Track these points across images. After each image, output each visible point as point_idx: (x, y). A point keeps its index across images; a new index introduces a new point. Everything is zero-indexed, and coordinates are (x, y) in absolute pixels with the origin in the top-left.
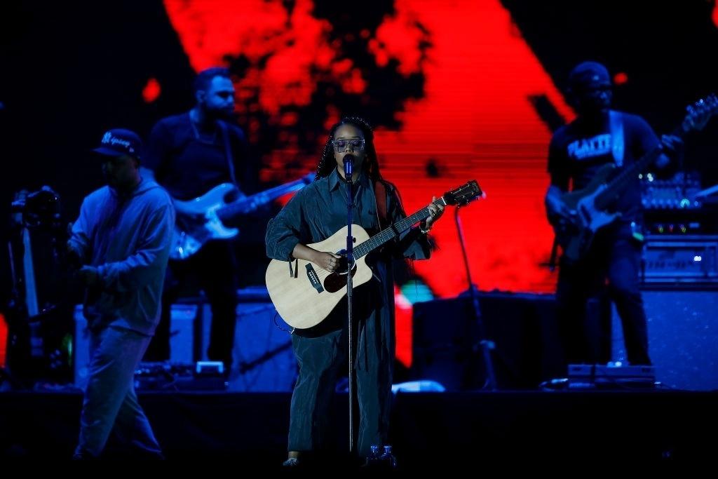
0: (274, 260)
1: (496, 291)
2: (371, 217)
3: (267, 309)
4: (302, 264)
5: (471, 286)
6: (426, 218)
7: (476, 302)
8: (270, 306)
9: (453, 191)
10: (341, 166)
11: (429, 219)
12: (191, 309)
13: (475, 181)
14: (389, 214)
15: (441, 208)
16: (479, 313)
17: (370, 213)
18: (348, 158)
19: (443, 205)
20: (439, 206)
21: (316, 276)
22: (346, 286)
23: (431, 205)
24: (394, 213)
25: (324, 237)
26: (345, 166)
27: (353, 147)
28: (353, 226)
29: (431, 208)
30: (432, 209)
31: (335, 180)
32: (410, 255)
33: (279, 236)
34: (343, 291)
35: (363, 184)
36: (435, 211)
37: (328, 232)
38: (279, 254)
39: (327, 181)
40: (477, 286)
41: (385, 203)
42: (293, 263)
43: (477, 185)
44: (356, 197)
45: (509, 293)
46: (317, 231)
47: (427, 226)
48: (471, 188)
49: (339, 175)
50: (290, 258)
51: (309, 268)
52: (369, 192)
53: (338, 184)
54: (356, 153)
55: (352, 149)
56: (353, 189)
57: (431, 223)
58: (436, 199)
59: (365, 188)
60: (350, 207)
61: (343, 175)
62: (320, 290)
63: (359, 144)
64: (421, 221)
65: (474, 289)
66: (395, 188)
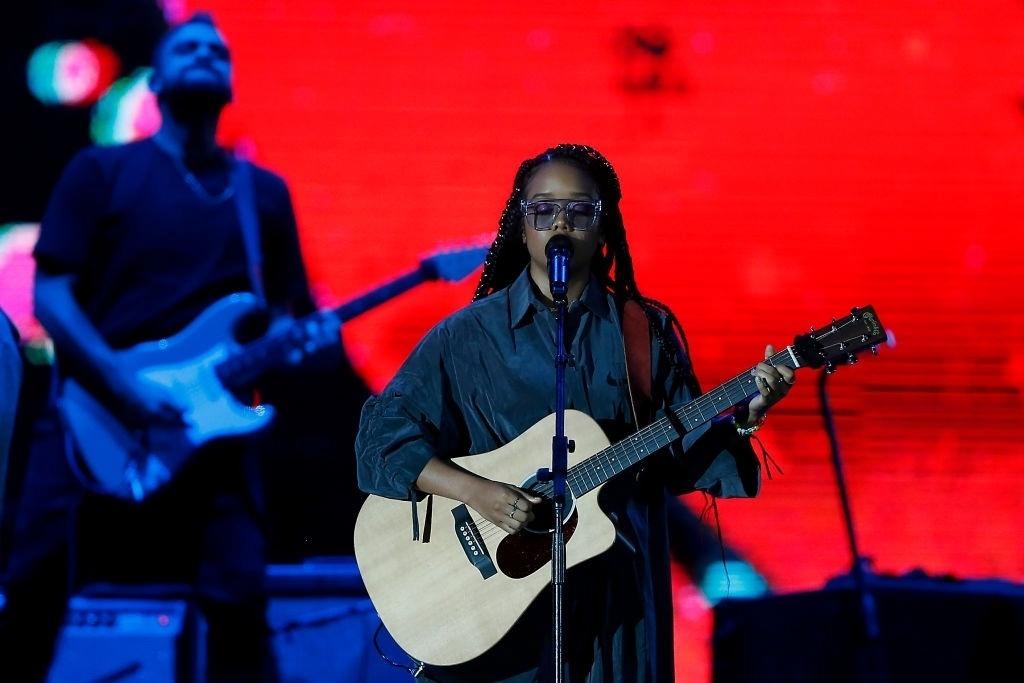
0: (372, 498)
1: (918, 574)
2: (614, 393)
3: (354, 612)
4: (443, 509)
5: (858, 562)
6: (750, 398)
7: (869, 602)
8: (361, 604)
9: (817, 334)
10: (540, 265)
11: (757, 402)
12: (169, 612)
13: (870, 309)
14: (658, 384)
15: (787, 374)
16: (873, 629)
17: (611, 381)
18: (558, 244)
19: (791, 367)
20: (781, 370)
21: (478, 536)
22: (549, 563)
23: (761, 366)
24: (669, 382)
25: (497, 441)
26: (551, 264)
27: (571, 219)
28: (569, 414)
29: (761, 373)
30: (763, 376)
31: (524, 302)
32: (709, 486)
33: (389, 438)
34: (542, 576)
35: (596, 306)
36: (769, 381)
37: (508, 427)
38: (387, 484)
39: (504, 301)
40: (870, 560)
41: (648, 356)
42: (422, 505)
43: (875, 318)
44: (576, 341)
45: (948, 579)
46: (479, 424)
47: (751, 417)
48: (860, 324)
49: (535, 289)
50: (416, 494)
51: (462, 517)
52: (610, 327)
53: (531, 310)
54: (578, 234)
55: (570, 223)
56: (568, 322)
57: (760, 411)
58: (774, 350)
59: (598, 320)
60: (561, 365)
61: (544, 286)
62: (487, 571)
63: (588, 211)
64: (737, 405)
65: (865, 568)
66: (671, 318)
